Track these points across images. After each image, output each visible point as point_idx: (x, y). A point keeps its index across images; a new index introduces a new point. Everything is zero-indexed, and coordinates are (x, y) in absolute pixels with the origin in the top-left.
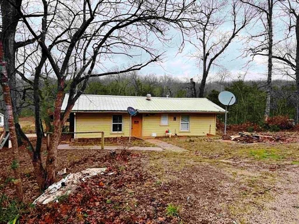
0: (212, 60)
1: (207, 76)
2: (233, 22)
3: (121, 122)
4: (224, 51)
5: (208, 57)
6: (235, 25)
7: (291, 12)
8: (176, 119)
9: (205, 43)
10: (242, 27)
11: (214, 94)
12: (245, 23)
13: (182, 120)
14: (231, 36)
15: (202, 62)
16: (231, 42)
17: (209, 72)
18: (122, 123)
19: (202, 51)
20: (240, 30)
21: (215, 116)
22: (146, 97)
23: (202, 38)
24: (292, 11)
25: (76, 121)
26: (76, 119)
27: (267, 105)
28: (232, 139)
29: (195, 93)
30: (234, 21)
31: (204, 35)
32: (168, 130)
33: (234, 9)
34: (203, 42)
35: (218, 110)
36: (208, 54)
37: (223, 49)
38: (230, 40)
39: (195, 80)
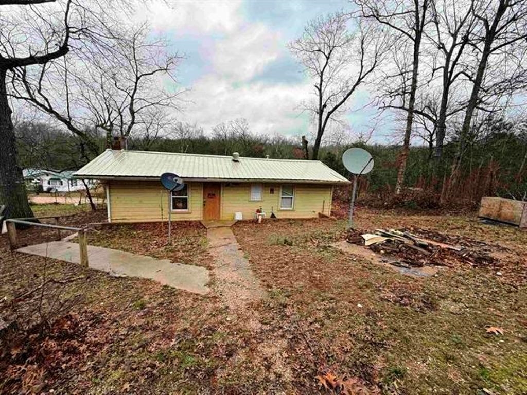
0: (330, 113)
1: (322, 134)
2: (360, 62)
3: (186, 195)
4: (346, 101)
5: (325, 109)
6: (362, 67)
7: (439, 48)
8: (275, 192)
9: (322, 91)
10: (371, 71)
11: (330, 157)
12: (375, 64)
13: (282, 192)
14: (356, 82)
15: (318, 116)
16: (356, 89)
17: (326, 129)
18: (187, 197)
19: (319, 103)
20: (367, 73)
21: (331, 188)
22: (232, 157)
23: (318, 86)
24: (441, 46)
25: (110, 193)
26: (109, 189)
27: (400, 173)
28: (367, 243)
29: (307, 154)
30: (362, 61)
31: (322, 81)
32: (259, 208)
33: (363, 44)
34: (320, 90)
35: (337, 180)
36: (325, 106)
37: (345, 99)
38: (354, 87)
39: (308, 138)
